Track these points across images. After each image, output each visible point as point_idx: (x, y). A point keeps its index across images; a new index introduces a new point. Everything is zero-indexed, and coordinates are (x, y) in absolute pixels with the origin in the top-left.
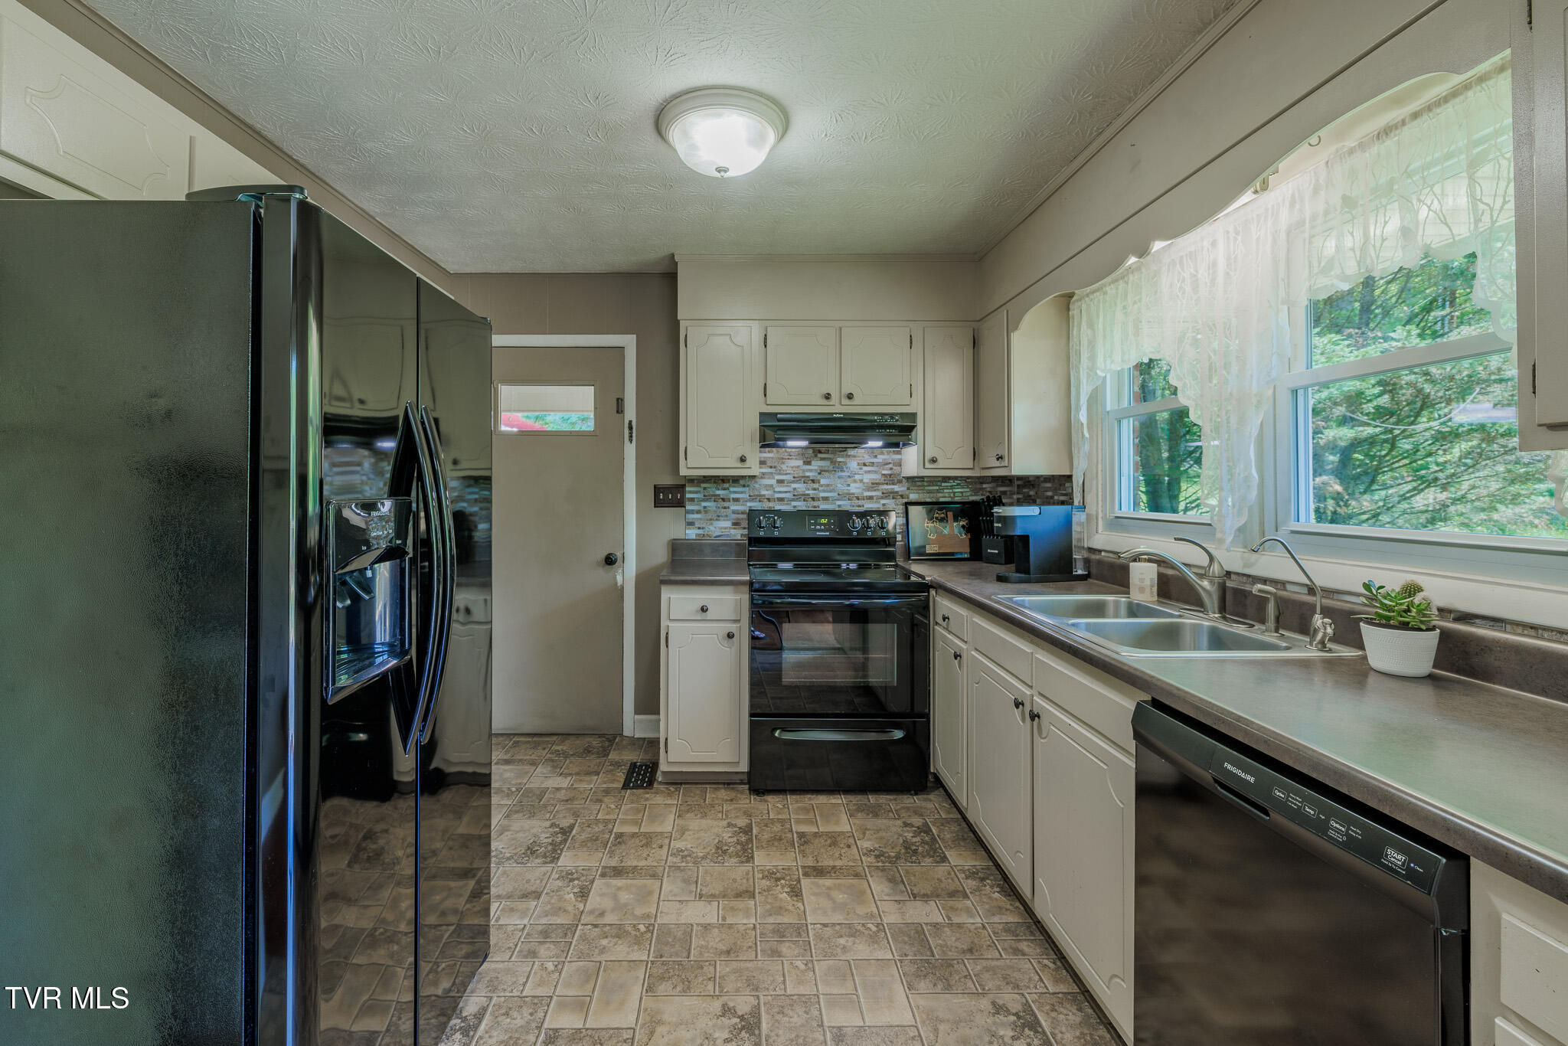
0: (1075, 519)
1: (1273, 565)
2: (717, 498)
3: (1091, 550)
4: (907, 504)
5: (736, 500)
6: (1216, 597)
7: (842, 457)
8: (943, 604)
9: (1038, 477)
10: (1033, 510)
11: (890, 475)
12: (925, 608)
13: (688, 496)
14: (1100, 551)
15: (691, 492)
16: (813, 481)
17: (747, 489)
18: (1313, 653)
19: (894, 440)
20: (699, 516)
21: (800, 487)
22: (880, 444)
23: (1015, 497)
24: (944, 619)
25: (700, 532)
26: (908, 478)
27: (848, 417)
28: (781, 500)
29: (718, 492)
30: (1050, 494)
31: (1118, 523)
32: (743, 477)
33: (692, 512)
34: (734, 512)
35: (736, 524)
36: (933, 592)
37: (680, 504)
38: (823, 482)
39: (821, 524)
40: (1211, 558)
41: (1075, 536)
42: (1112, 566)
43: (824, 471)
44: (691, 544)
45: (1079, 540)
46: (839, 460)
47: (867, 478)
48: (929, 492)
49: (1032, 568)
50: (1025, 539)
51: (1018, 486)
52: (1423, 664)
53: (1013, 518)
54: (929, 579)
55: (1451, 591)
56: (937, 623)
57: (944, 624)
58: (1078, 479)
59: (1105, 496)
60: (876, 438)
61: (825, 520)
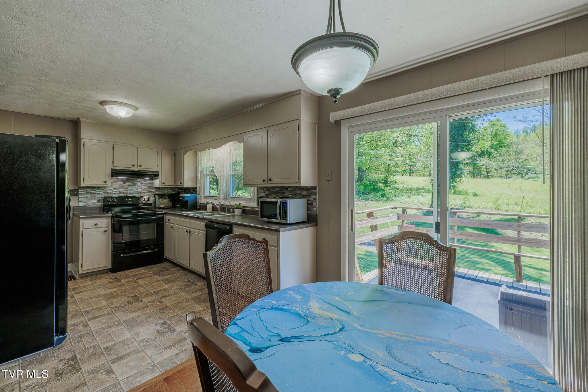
0: (197, 197)
2: (91, 193)
3: (200, 203)
4: (155, 195)
5: (99, 194)
6: (220, 209)
7: (136, 181)
8: (167, 217)
9: (189, 188)
10: (189, 195)
11: (150, 187)
12: (162, 219)
13: (79, 193)
14: (202, 203)
15: (80, 192)
16: (126, 188)
17: (103, 190)
18: (230, 214)
19: (152, 178)
20: (84, 199)
21: (122, 190)
22: (149, 179)
24: (168, 220)
25: (85, 204)
26: (155, 188)
27: (139, 171)
28: (115, 194)
29: (92, 191)
30: (192, 191)
31: (206, 197)
32: (101, 187)
33: (81, 198)
34: (98, 197)
35: (99, 201)
36: (165, 215)
37: (77, 195)
38: (129, 188)
39: (129, 200)
40: (219, 202)
41: (197, 201)
42: (204, 206)
43: (130, 185)
44: (81, 208)
45: (198, 201)
46: (134, 182)
47: (143, 187)
48: (161, 191)
49: (188, 207)
50: (187, 201)
51: (184, 190)
52: (240, 213)
53: (184, 197)
54: (164, 212)
55: (243, 204)
56: (166, 222)
57: (168, 222)
58: (198, 188)
59: (203, 192)
60: (147, 177)
61: (131, 199)
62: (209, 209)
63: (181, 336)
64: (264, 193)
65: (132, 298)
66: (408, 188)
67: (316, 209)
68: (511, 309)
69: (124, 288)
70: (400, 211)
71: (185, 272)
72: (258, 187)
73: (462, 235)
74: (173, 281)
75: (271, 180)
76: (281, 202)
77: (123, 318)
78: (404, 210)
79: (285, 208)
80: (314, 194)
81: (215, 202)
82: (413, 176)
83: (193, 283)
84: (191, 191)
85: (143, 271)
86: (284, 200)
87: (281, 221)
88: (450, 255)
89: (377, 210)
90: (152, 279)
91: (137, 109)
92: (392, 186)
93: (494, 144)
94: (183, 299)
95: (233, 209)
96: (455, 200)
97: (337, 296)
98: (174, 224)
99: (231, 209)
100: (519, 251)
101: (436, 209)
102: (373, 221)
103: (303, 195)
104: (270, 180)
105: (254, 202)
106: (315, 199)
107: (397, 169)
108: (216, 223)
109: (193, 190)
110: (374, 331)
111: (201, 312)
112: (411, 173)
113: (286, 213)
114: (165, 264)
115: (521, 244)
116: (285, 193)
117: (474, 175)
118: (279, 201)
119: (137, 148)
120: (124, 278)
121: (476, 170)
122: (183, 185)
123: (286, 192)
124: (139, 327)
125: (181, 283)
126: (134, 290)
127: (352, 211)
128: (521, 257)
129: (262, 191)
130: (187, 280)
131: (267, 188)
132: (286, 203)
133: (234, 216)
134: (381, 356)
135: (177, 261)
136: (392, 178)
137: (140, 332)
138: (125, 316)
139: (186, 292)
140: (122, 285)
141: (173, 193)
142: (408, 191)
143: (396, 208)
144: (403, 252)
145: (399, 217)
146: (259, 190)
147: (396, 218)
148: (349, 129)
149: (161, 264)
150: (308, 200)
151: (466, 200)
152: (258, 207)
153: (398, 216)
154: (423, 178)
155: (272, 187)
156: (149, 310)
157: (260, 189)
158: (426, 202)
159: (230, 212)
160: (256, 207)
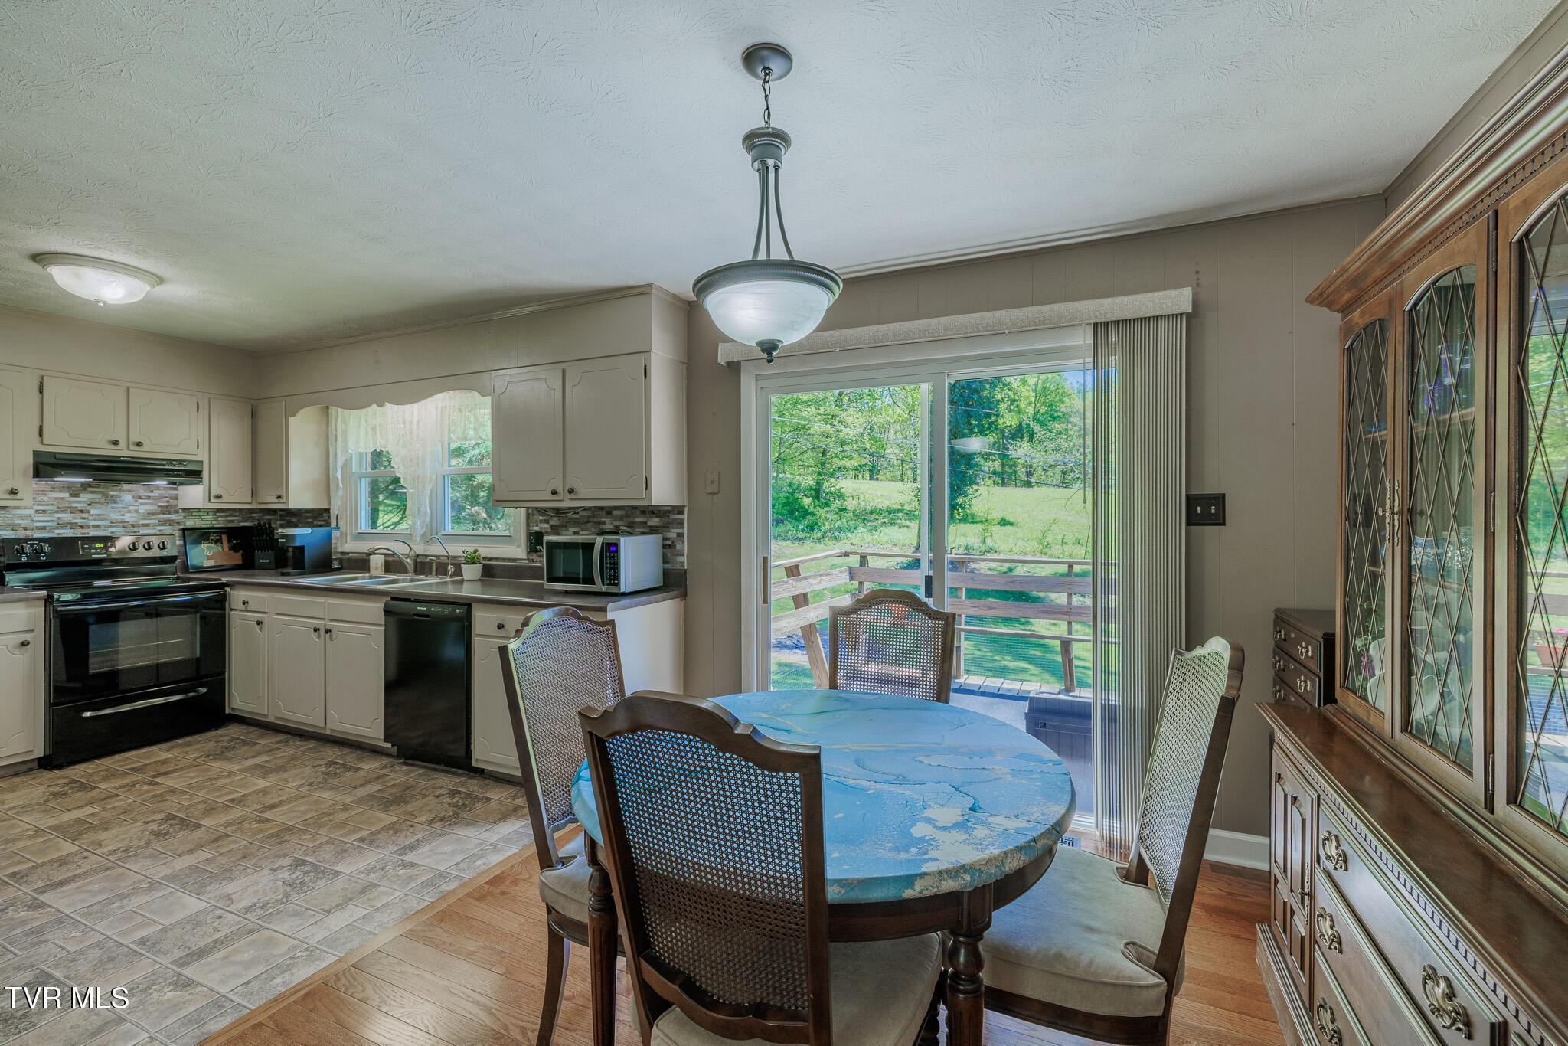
0: (333, 536)
1: (436, 550)
3: (343, 553)
4: (184, 530)
6: (413, 567)
7: (116, 490)
8: (237, 596)
9: (300, 510)
10: (308, 530)
11: (167, 507)
12: (221, 602)
14: (348, 553)
16: (81, 511)
18: (448, 579)
21: (66, 516)
22: (165, 483)
23: (278, 523)
24: (244, 603)
26: (184, 510)
27: (135, 461)
28: (41, 528)
30: (310, 520)
31: (360, 536)
36: (228, 589)
38: (92, 512)
39: (96, 548)
40: (411, 549)
41: (333, 546)
42: (357, 560)
43: (96, 503)
45: (336, 548)
46: (112, 493)
47: (142, 509)
48: (206, 520)
49: (307, 565)
50: (302, 548)
51: (281, 515)
53: (293, 536)
54: (224, 580)
55: (486, 551)
56: (232, 610)
57: (243, 607)
58: (334, 512)
59: (351, 521)
60: (160, 477)
61: (102, 545)
62: (377, 569)
63: (360, 881)
64: (547, 522)
65: (161, 824)
66: (869, 508)
67: (684, 559)
68: (1044, 726)
69: (116, 803)
70: (854, 561)
71: (312, 744)
72: (528, 508)
73: (974, 607)
74: (281, 769)
75: (573, 491)
76: (603, 544)
77: (159, 872)
78: (863, 558)
79: (614, 557)
80: (678, 523)
81: (400, 549)
82: (877, 479)
83: (346, 768)
84: (308, 518)
85: (164, 755)
86: (611, 538)
87: (604, 589)
88: (947, 625)
89: (807, 561)
90: (207, 770)
91: (161, 280)
92: (836, 504)
93: (1041, 411)
94: (330, 806)
95: (458, 567)
96: (965, 535)
97: (762, 712)
98: (266, 613)
99: (449, 567)
100: (1070, 633)
101: (925, 556)
102: (799, 584)
103: (651, 527)
104: (571, 491)
105: (518, 547)
106: (680, 535)
107: (846, 462)
108: (416, 601)
109: (319, 517)
110: (834, 747)
111: (397, 827)
112: (874, 473)
113: (617, 568)
114: (233, 730)
115: (1072, 618)
116: (604, 523)
117: (1003, 481)
118: (599, 541)
119: (128, 389)
120: (105, 779)
121: (1007, 469)
122: (287, 502)
123: (607, 521)
124: (224, 882)
125: (309, 770)
126: (161, 805)
127: (765, 559)
128: (1073, 642)
129: (541, 518)
130: (325, 762)
131: (557, 509)
132: (616, 545)
133: (462, 582)
134: (849, 770)
135: (277, 718)
136: (832, 485)
137: (230, 892)
138: (163, 866)
139: (332, 789)
140: (110, 797)
141: (242, 524)
142: (867, 517)
143: (846, 554)
144: (862, 651)
145: (852, 575)
146: (531, 516)
147: (846, 576)
148: (758, 382)
149: (219, 732)
150: (665, 539)
151: (986, 534)
152: (528, 559)
153: (850, 573)
154: (899, 485)
155: (570, 508)
156: (234, 842)
157: (535, 512)
158: (907, 542)
159: (446, 574)
160: (525, 557)
